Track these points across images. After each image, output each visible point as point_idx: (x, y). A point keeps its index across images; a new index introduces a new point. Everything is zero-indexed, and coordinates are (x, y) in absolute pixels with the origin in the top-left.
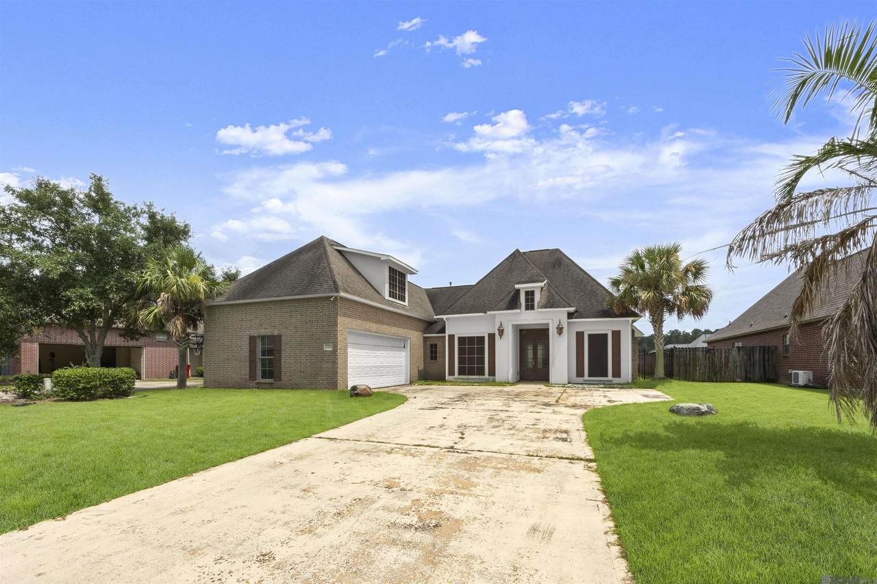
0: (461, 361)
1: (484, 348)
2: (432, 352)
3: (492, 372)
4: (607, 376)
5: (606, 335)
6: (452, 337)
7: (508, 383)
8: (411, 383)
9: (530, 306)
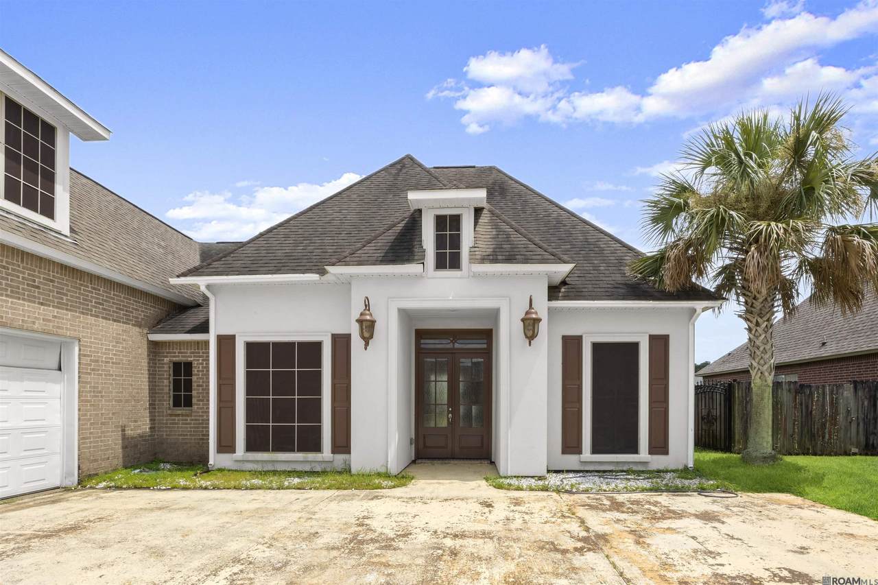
0: (253, 411)
1: (318, 375)
2: (177, 385)
3: (342, 444)
4: (635, 450)
5: (633, 348)
6: (226, 343)
7: (387, 476)
8: (85, 480)
9: (448, 259)
